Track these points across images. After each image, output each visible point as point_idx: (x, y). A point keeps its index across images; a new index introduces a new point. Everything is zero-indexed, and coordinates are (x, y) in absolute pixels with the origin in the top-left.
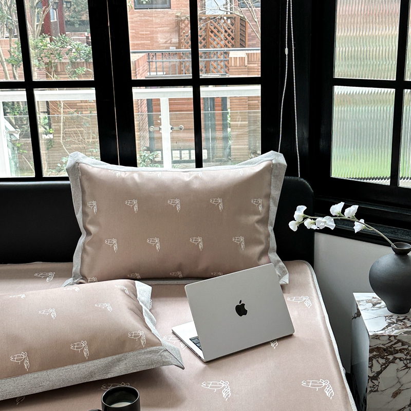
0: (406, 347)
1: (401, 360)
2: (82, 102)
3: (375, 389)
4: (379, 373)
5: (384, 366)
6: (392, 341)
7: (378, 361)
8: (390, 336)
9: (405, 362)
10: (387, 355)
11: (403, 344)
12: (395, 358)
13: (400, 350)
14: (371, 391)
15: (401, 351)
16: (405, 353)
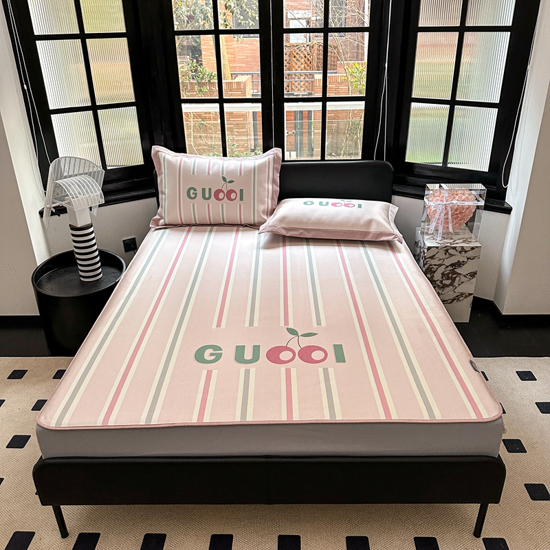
2: (206, 113)
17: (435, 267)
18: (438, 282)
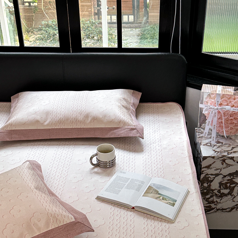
17: (212, 177)
18: (216, 192)
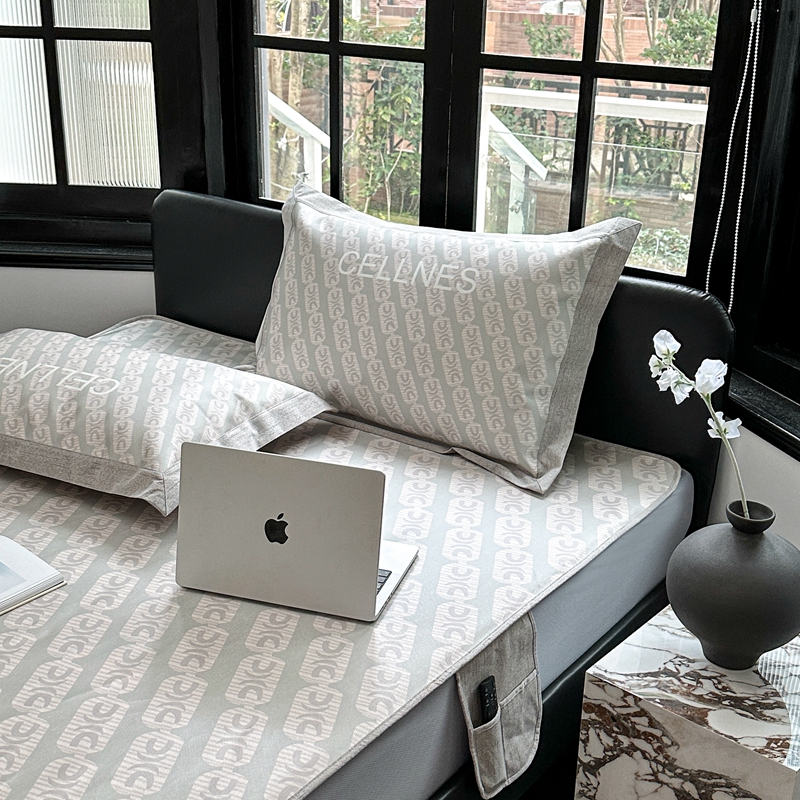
0: (658, 733)
1: (646, 758)
3: (589, 794)
4: (600, 763)
5: (610, 753)
6: (629, 706)
7: (598, 735)
8: (626, 694)
9: (654, 765)
10: (617, 733)
11: (652, 723)
12: (633, 748)
13: (645, 733)
14: (582, 793)
15: (647, 737)
16: (656, 746)
